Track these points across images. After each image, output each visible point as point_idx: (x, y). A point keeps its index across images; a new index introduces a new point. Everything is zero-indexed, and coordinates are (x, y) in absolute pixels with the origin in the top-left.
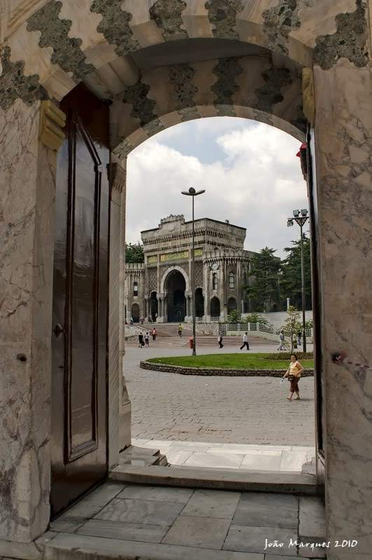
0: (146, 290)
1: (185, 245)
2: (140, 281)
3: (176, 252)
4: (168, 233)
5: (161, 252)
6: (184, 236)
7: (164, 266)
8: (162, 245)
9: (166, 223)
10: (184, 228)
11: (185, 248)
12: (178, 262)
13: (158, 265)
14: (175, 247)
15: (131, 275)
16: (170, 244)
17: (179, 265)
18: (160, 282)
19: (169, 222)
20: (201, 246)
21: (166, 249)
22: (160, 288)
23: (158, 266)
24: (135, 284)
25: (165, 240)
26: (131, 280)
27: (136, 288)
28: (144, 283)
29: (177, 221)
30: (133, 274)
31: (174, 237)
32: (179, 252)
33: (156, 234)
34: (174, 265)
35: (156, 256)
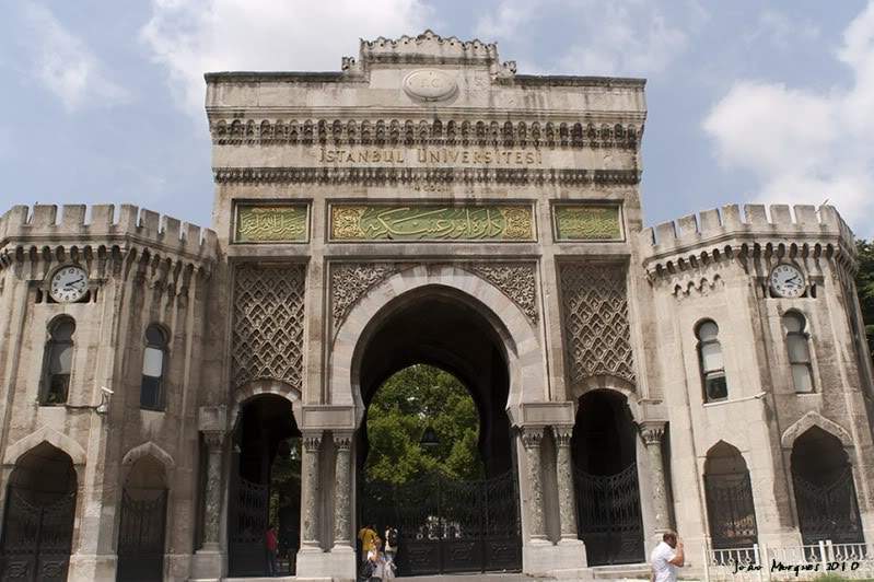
0: (218, 379)
1: (506, 177)
2: (187, 322)
3: (449, 204)
4: (405, 102)
5: (345, 192)
6: (511, 133)
7: (365, 261)
8: (357, 156)
9: (395, 59)
10: (510, 100)
11: (512, 192)
12: (463, 250)
13: (318, 250)
14: (447, 177)
15: (140, 280)
16: (411, 157)
17: (471, 265)
18: (329, 345)
19: (417, 60)
20: (613, 193)
21: (379, 177)
22: (326, 372)
23: (317, 261)
24: (158, 335)
25: (380, 136)
26: (136, 304)
27: (153, 363)
28: (206, 339)
29: (464, 61)
30: (152, 276)
31: (445, 131)
32: (470, 204)
33: (319, 100)
34: (435, 263)
35: (302, 205)
